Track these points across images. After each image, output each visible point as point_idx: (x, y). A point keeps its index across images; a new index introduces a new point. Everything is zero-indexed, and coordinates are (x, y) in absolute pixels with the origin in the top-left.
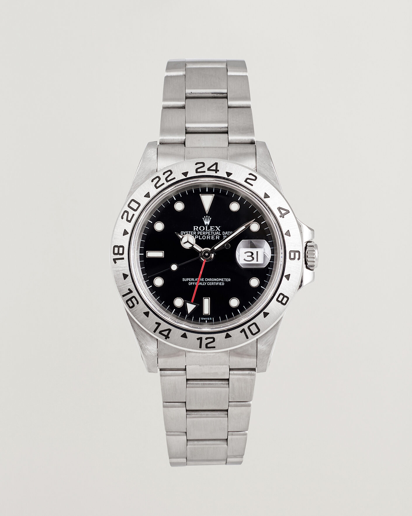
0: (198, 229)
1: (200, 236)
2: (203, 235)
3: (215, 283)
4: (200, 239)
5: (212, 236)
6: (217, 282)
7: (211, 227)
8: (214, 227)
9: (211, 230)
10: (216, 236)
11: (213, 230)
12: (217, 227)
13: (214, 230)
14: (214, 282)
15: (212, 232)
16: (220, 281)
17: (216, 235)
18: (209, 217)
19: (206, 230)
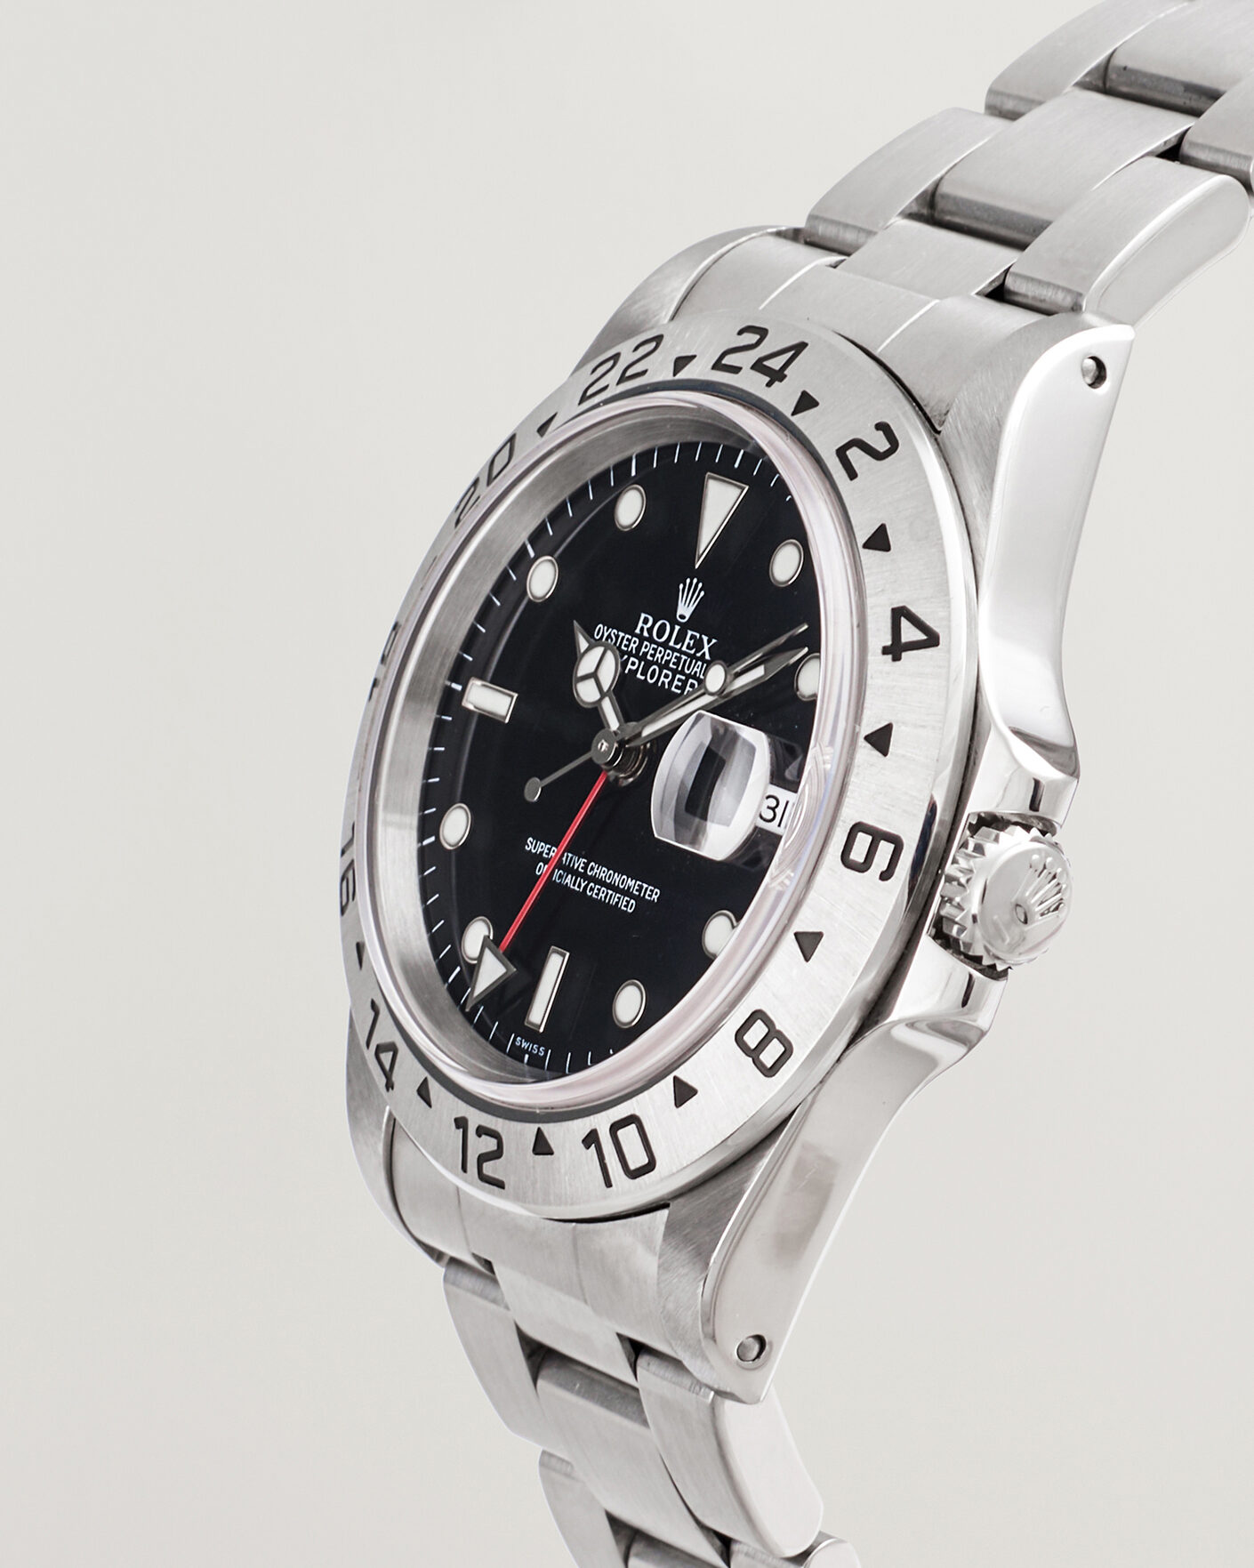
0: (650, 630)
1: (643, 663)
2: (653, 663)
3: (610, 892)
4: (639, 676)
5: (678, 676)
6: (616, 889)
7: (690, 633)
8: (698, 635)
9: (684, 649)
10: (691, 681)
11: (691, 649)
12: (705, 638)
13: (692, 652)
14: (609, 886)
15: (684, 657)
16: (626, 892)
17: (688, 676)
18: (700, 585)
19: (671, 644)
